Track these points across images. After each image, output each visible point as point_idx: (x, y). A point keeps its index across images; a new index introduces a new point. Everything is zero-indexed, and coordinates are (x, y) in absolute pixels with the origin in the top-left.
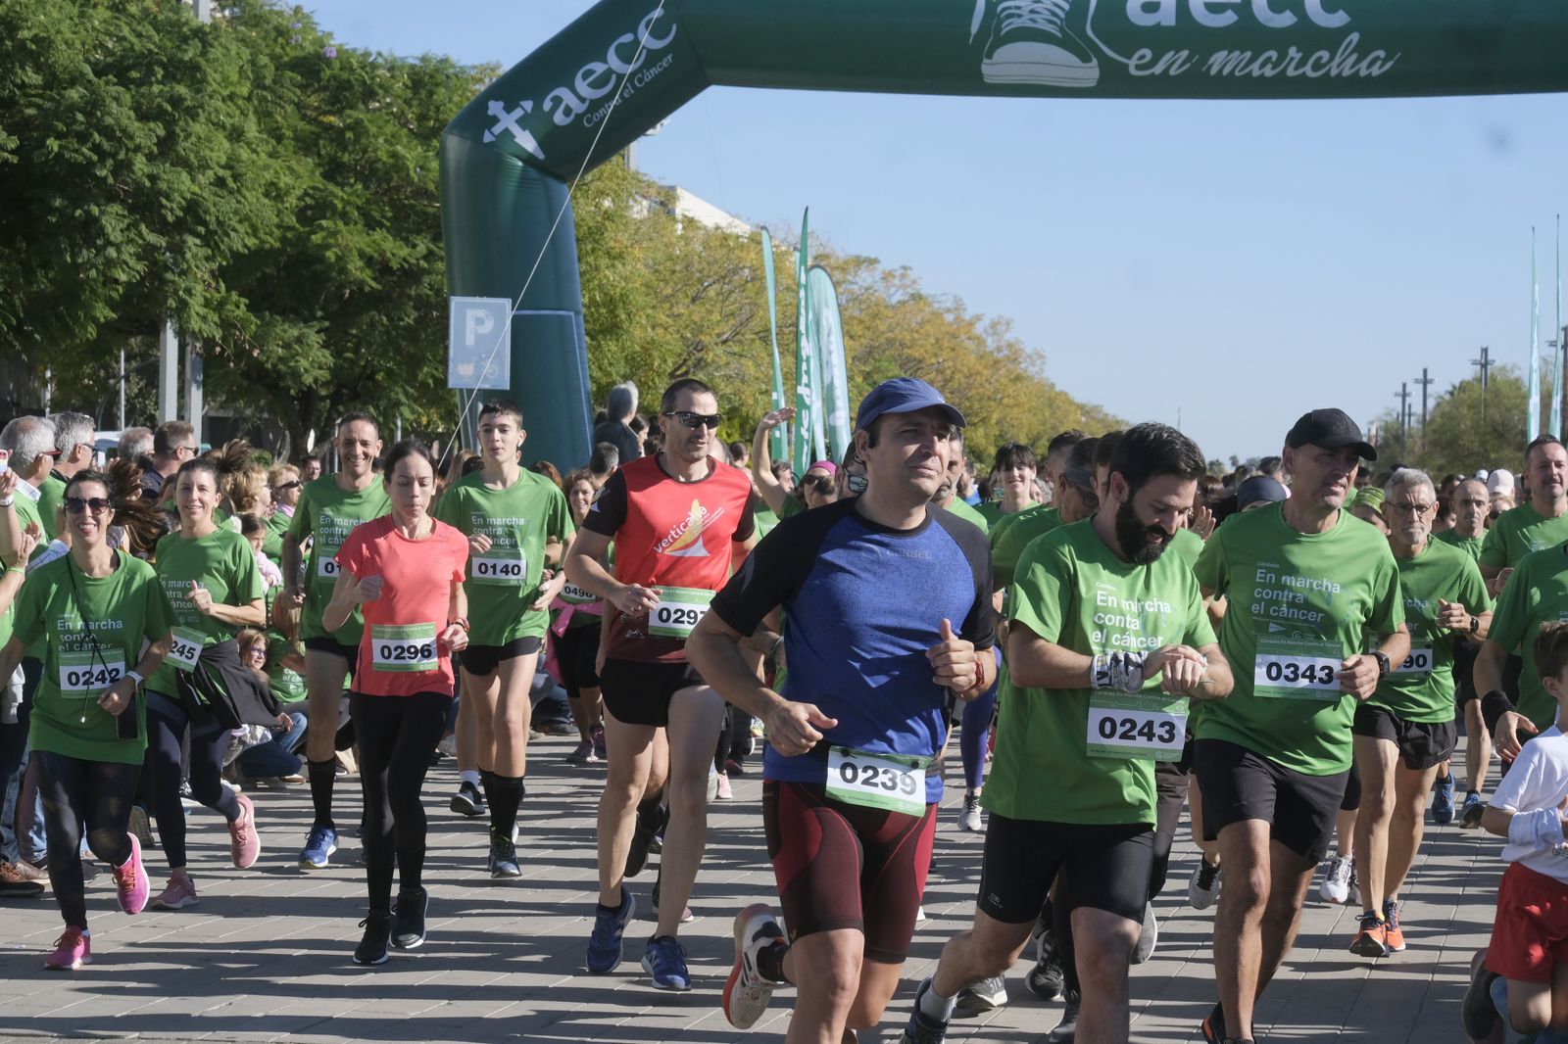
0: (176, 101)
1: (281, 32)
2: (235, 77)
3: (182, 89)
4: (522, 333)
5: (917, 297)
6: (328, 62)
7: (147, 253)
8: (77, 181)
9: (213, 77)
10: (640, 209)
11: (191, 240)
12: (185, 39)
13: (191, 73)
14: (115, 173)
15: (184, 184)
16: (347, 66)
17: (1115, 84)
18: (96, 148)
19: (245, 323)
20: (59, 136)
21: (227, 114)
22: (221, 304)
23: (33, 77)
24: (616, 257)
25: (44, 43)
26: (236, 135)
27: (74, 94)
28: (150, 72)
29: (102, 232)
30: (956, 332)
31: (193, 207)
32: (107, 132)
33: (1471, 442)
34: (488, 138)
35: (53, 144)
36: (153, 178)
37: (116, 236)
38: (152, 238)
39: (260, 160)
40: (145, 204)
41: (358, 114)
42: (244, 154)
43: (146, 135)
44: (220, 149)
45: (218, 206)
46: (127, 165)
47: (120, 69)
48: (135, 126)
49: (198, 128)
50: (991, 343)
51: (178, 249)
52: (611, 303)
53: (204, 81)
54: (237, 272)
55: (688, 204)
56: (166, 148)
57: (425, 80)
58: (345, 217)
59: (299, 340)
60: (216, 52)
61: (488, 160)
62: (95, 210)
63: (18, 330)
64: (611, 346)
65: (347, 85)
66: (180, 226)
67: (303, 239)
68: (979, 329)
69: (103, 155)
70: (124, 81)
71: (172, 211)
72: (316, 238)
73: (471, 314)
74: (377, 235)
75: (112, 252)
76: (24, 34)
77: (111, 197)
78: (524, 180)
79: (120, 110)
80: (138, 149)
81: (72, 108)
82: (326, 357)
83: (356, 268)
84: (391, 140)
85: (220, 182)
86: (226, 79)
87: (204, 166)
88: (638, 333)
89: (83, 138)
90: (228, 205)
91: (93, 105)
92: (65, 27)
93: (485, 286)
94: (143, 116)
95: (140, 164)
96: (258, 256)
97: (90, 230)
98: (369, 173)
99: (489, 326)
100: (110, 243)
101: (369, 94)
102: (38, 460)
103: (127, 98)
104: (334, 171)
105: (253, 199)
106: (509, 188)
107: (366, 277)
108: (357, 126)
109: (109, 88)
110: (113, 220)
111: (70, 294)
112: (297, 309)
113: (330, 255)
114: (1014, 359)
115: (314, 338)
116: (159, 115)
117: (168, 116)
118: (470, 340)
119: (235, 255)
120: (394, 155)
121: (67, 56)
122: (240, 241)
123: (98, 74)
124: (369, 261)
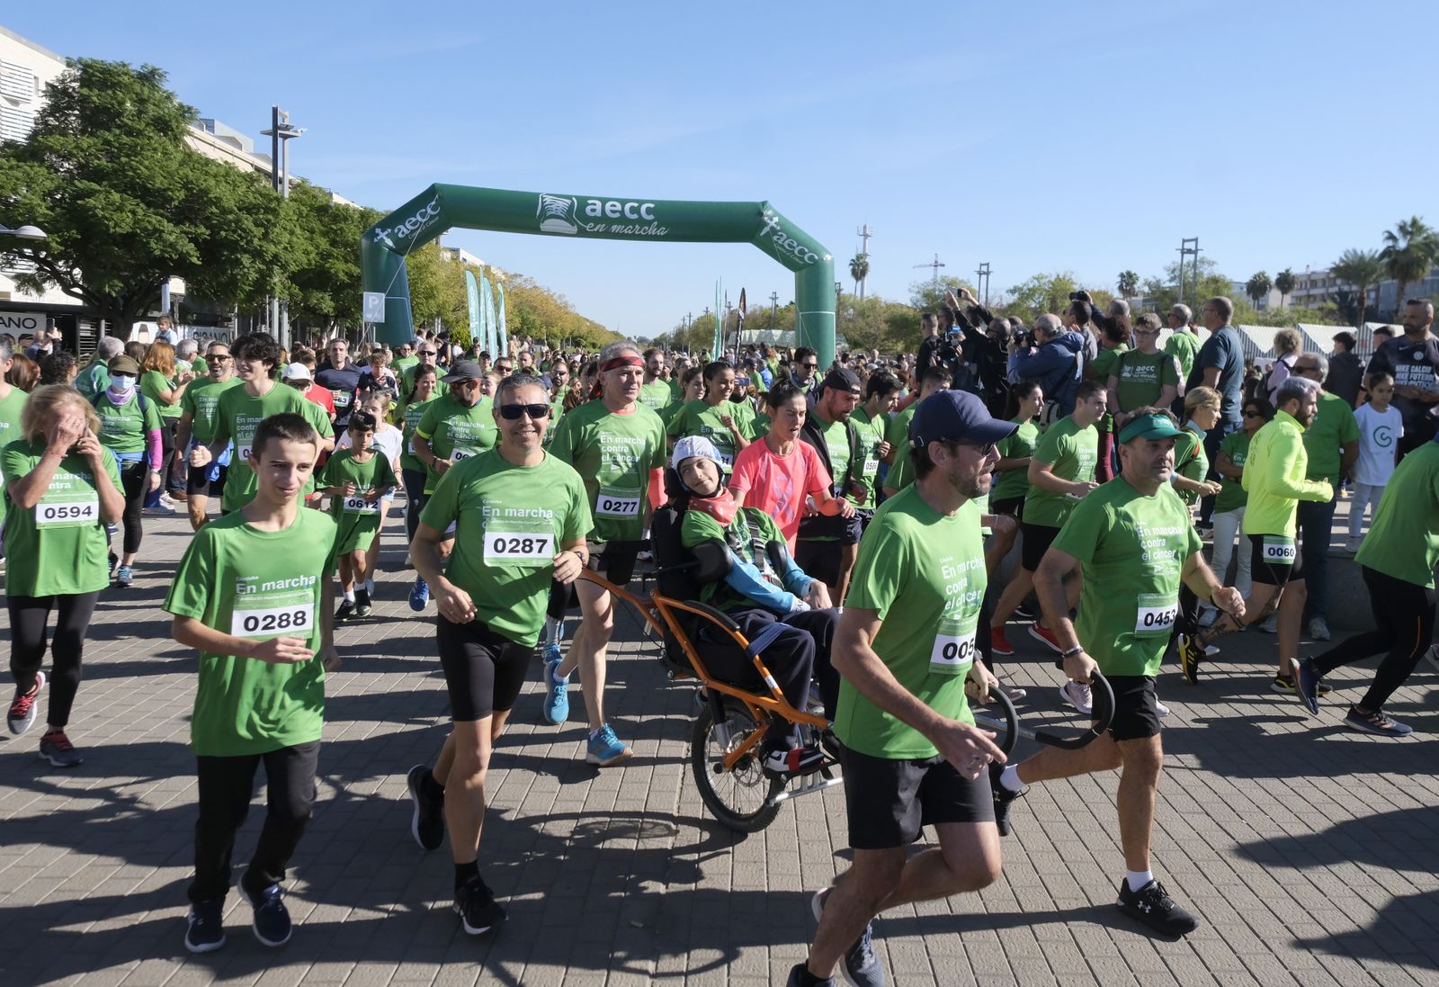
0: (268, 221)
1: (314, 197)
2: (291, 213)
3: (270, 217)
4: (389, 305)
5: (535, 287)
6: (331, 207)
7: (259, 271)
8: (233, 246)
9: (282, 214)
10: (447, 256)
11: (276, 267)
12: (271, 200)
13: (274, 212)
14: (247, 244)
15: (272, 248)
16: (338, 209)
17: (582, 233)
18: (240, 235)
19: (298, 295)
20: (225, 231)
21: (289, 226)
22: (289, 288)
23: (214, 210)
24: (433, 274)
25: (219, 199)
26: (292, 233)
27: (231, 217)
28: (259, 211)
29: (242, 263)
30: (547, 299)
31: (276, 256)
32: (244, 230)
33: (702, 334)
34: (375, 240)
35: (223, 233)
36: (261, 246)
37: (247, 265)
38: (261, 266)
39: (301, 241)
40: (257, 254)
41: (342, 225)
42: (295, 239)
43: (259, 232)
44: (286, 237)
45: (284, 256)
46: (252, 241)
47: (250, 209)
48: (254, 228)
49: (277, 230)
50: (559, 302)
51: (271, 270)
52: (432, 288)
53: (278, 214)
54: (294, 278)
55: (463, 254)
56: (265, 236)
57: (365, 215)
58: (337, 258)
59: (322, 298)
60: (283, 205)
61: (376, 248)
62: (239, 256)
63: (215, 294)
64: (432, 302)
65: (338, 216)
66: (271, 262)
67: (323, 266)
68: (555, 297)
69: (242, 238)
70: (249, 213)
71: (268, 257)
72: (327, 265)
73: (371, 298)
74: (349, 265)
75: (246, 270)
76: (211, 196)
77: (246, 251)
78: (389, 254)
79: (248, 223)
80: (255, 236)
81: (230, 221)
82: (332, 304)
83: (341, 275)
84: (354, 234)
85: (286, 248)
86: (287, 214)
87: (280, 243)
88: (441, 298)
89: (234, 232)
90: (289, 256)
91: (237, 221)
92: (227, 193)
93: (376, 288)
94: (257, 225)
95: (256, 241)
96: (303, 271)
97: (238, 262)
98: (346, 245)
99: (377, 302)
100: (244, 267)
101: (346, 219)
102: (191, 354)
103: (251, 219)
104: (333, 243)
105: (299, 255)
106: (384, 258)
107: (345, 278)
108: (341, 229)
109: (244, 215)
110: (246, 260)
111: (233, 283)
112: (322, 288)
113: (332, 271)
114: (566, 307)
115: (327, 297)
116: (262, 225)
117: (267, 226)
118: (371, 306)
119: (293, 272)
120: (355, 239)
121: (230, 203)
122: (293, 268)
123: (240, 210)
124: (347, 274)
